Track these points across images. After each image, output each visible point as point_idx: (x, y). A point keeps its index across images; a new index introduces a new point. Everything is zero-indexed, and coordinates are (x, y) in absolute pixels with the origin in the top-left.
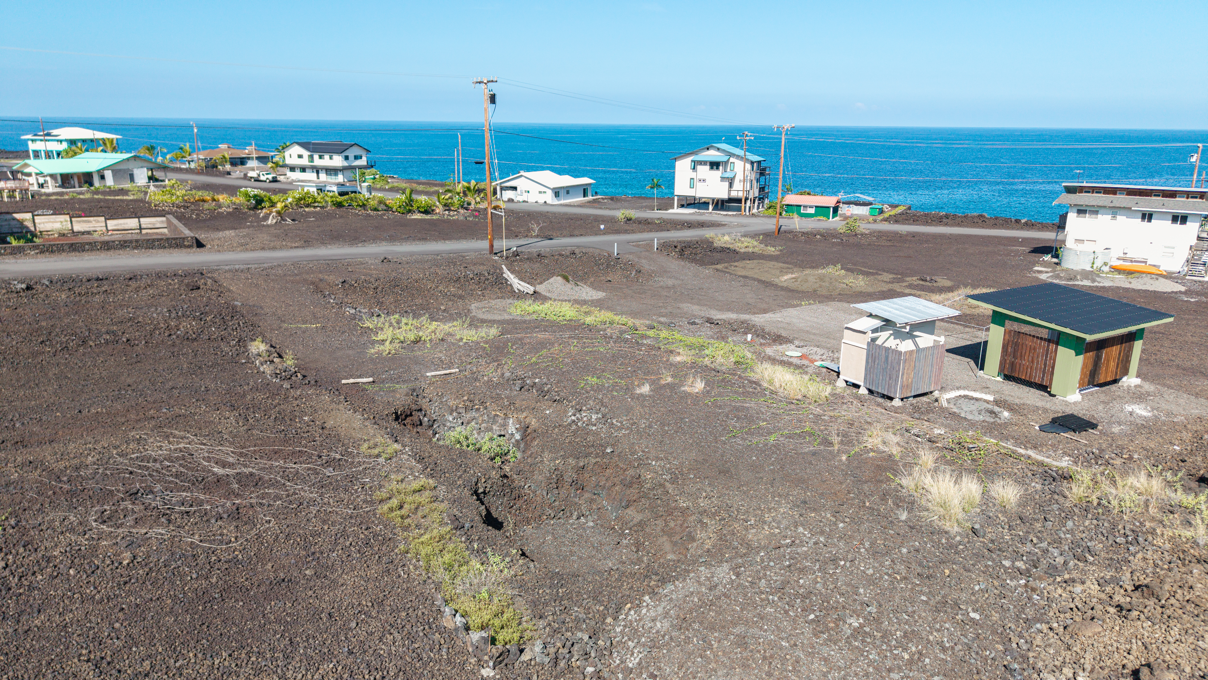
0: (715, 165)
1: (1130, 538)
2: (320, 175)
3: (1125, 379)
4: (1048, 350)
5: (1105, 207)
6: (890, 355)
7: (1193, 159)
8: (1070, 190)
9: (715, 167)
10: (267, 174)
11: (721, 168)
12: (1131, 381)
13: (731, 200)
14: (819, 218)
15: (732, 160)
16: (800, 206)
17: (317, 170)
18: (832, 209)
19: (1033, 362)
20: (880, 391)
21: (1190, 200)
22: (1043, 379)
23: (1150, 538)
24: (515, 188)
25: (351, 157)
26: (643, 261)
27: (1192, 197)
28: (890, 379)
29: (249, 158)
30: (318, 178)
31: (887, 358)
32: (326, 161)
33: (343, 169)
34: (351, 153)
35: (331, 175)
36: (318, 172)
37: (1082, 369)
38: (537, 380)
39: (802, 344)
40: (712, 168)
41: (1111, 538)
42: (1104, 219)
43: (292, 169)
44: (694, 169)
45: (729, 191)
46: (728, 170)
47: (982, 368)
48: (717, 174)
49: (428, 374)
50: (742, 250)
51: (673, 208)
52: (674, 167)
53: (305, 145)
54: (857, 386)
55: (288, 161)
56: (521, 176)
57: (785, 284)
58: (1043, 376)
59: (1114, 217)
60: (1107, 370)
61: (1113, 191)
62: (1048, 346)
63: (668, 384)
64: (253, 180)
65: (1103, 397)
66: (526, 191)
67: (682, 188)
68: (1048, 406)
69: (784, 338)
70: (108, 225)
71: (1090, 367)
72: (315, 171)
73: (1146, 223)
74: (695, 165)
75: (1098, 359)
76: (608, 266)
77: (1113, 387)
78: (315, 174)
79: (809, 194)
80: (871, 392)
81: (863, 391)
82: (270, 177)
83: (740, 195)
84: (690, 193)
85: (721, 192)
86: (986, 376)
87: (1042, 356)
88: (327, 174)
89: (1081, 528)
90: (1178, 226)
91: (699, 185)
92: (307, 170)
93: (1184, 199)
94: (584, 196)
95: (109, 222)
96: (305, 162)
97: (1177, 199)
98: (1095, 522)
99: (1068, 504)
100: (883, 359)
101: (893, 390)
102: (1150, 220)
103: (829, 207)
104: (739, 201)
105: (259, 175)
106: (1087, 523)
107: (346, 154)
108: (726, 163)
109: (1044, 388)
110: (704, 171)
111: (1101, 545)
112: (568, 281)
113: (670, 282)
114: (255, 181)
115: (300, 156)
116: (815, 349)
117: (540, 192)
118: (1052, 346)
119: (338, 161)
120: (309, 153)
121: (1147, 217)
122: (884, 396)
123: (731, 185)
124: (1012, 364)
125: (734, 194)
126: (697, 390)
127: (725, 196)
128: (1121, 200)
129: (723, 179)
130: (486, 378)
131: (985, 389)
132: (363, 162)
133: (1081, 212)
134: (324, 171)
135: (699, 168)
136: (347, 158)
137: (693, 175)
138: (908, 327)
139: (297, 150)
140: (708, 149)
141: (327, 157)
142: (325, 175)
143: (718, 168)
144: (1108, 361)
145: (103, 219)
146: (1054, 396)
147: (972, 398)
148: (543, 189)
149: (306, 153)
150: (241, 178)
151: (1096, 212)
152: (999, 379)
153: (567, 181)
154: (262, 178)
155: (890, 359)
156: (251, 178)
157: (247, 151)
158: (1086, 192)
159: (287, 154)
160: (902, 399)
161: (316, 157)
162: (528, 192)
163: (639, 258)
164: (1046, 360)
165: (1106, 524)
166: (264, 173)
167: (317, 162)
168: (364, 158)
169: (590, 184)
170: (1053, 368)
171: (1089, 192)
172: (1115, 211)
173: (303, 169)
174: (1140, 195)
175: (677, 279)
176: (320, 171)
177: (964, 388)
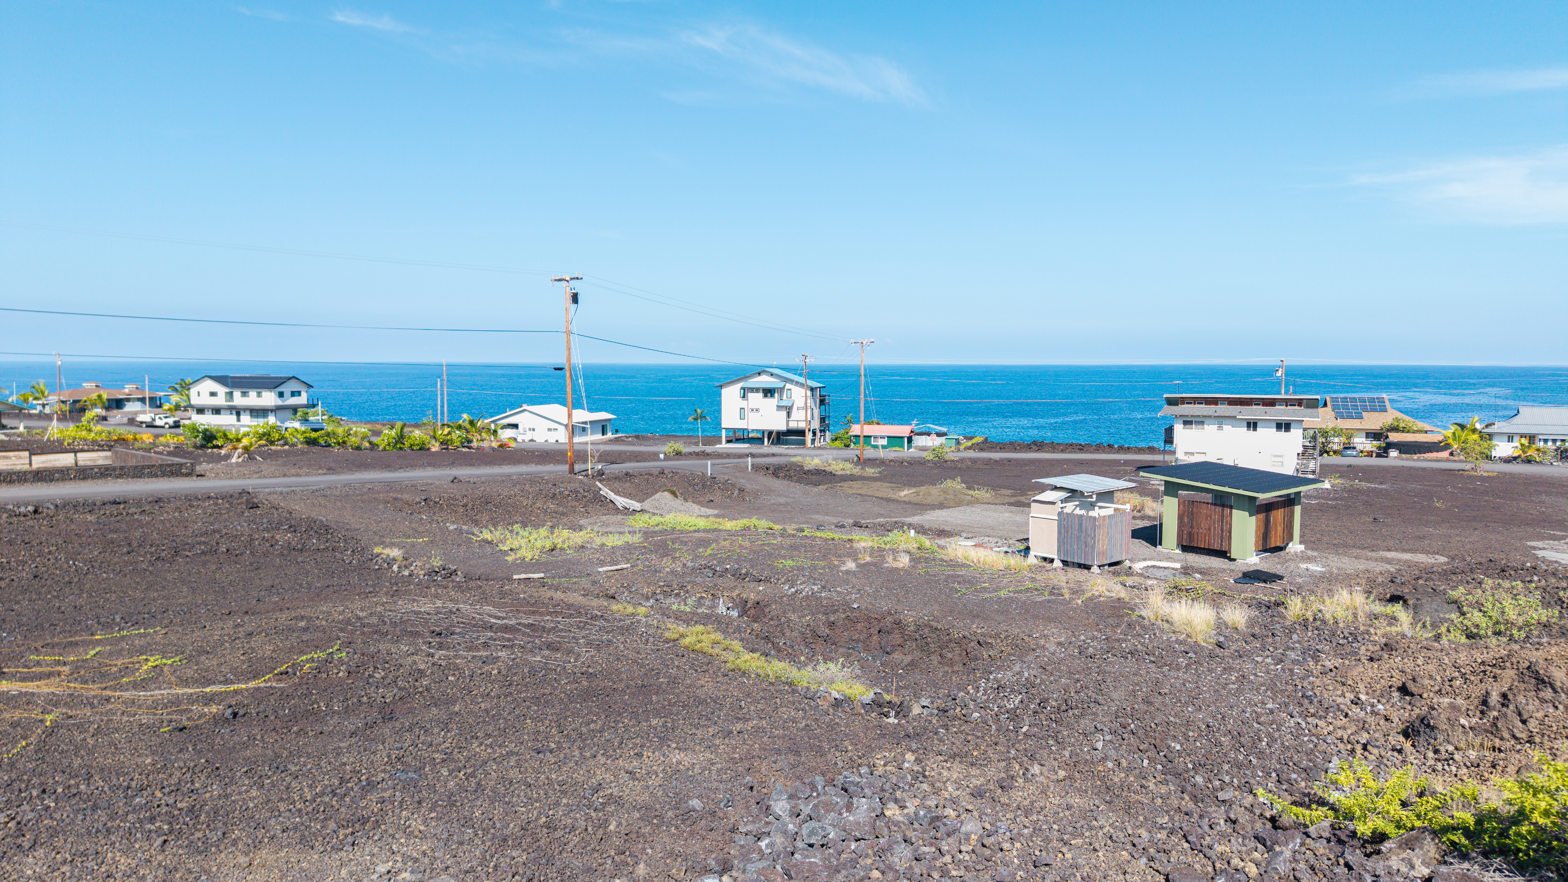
0: (768, 392)
1: (1350, 639)
2: (242, 417)
3: (1290, 545)
4: (1223, 515)
5: (1210, 417)
6: (1084, 522)
7: (1279, 374)
8: (1172, 402)
9: (769, 395)
10: (166, 417)
11: (776, 395)
12: (1295, 547)
13: (790, 432)
14: (894, 449)
15: (788, 386)
16: (870, 437)
17: (238, 412)
18: (906, 439)
19: (1209, 529)
20: (1076, 561)
21: (1289, 407)
22: (1221, 545)
23: (1367, 637)
24: (515, 426)
25: (287, 394)
26: (742, 480)
27: (1291, 405)
28: (1086, 546)
29: (128, 400)
30: (239, 420)
31: (1081, 525)
32: (253, 399)
33: (276, 410)
34: (287, 389)
35: (257, 417)
36: (238, 414)
37: (1256, 532)
38: (728, 566)
39: (970, 535)
40: (766, 396)
41: (1334, 640)
42: (1210, 429)
43: (201, 411)
44: (744, 397)
45: (788, 422)
46: (784, 397)
47: (1160, 544)
48: (773, 402)
49: (600, 570)
50: (840, 473)
51: (720, 443)
52: (720, 395)
53: (222, 380)
54: (1052, 561)
55: (195, 401)
56: (525, 410)
57: (906, 499)
58: (1222, 541)
59: (1220, 428)
60: (1276, 534)
61: (1214, 401)
62: (1223, 511)
63: (868, 563)
64: (144, 425)
65: (1276, 560)
66: (530, 429)
67: (730, 419)
68: (1233, 567)
69: (949, 532)
70: (33, 462)
71: (1262, 530)
72: (234, 412)
73: (1251, 432)
74: (745, 392)
75: (1267, 522)
76: (704, 486)
77: (1282, 553)
78: (234, 417)
79: (878, 424)
80: (1065, 563)
81: (1057, 564)
82: (171, 421)
83: (802, 425)
84: (742, 425)
85: (779, 423)
86: (1165, 551)
87: (1218, 522)
88: (251, 416)
89: (1306, 639)
90: (1283, 434)
91: (752, 415)
92: (222, 412)
93: (1284, 407)
94: (603, 434)
95: (34, 458)
96: (220, 400)
97: (1277, 407)
98: (1316, 632)
99: (1288, 623)
100: (1077, 527)
101: (1090, 558)
102: (1255, 428)
103: (902, 437)
104: (801, 433)
105: (154, 420)
106: (1310, 634)
107: (280, 389)
108: (782, 390)
109: (1223, 554)
110: (756, 399)
111: (1328, 647)
112: (676, 496)
113: (782, 500)
114: (147, 426)
115: (213, 394)
116: (987, 539)
117: (549, 430)
118: (1227, 511)
119: (269, 399)
120: (227, 390)
121: (1252, 425)
122: (1081, 566)
123: (789, 415)
124: (1190, 534)
125: (793, 425)
126: (902, 565)
127: (783, 428)
128: (1223, 409)
129: (779, 408)
130: (668, 569)
131: (1169, 558)
132: (303, 399)
133: (1187, 423)
134: (248, 412)
135: (750, 395)
136: (281, 395)
137: (744, 404)
138: (1094, 496)
139: (210, 385)
140: (759, 374)
141: (253, 394)
142: (248, 417)
143: (772, 396)
144: (1276, 525)
145: (27, 454)
146: (1234, 560)
147: (1159, 567)
148: (553, 425)
149: (222, 390)
150: (124, 424)
151: (1202, 423)
152: (1178, 551)
153: (581, 416)
154: (158, 422)
155: (1084, 526)
156: (142, 423)
157: (127, 391)
158: (1188, 403)
159: (193, 392)
160: (1099, 566)
161: (237, 394)
162: (534, 430)
163: (736, 478)
164: (1222, 525)
165: (1326, 632)
166: (161, 416)
167: (238, 400)
168: (304, 395)
169: (610, 420)
170: (1230, 532)
171: (1190, 403)
172: (1220, 420)
173: (217, 411)
174: (1241, 405)
175: (787, 497)
176: (242, 413)
177: (1150, 559)
